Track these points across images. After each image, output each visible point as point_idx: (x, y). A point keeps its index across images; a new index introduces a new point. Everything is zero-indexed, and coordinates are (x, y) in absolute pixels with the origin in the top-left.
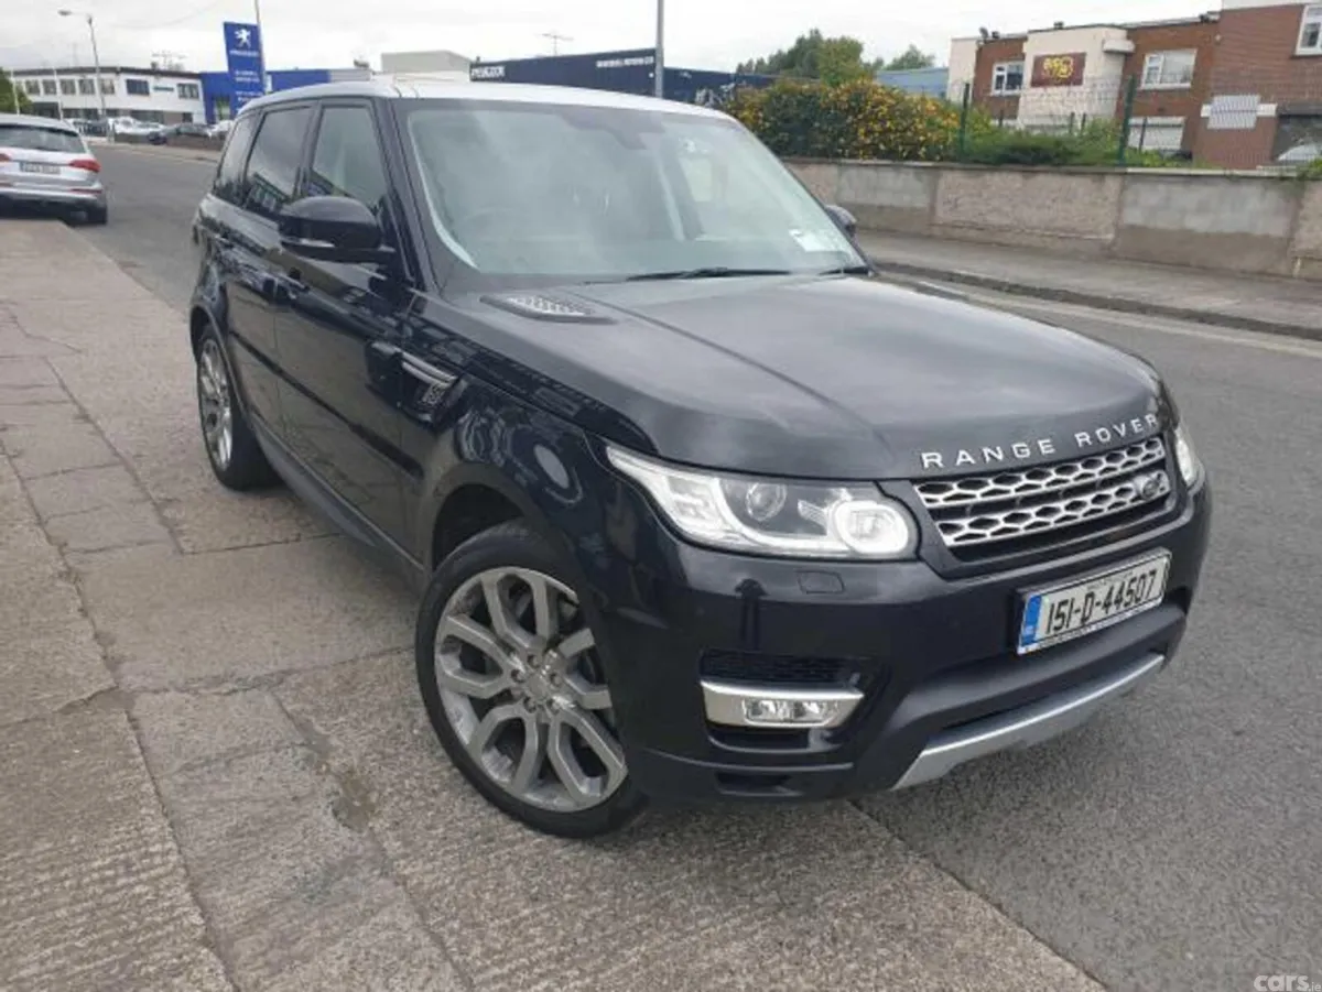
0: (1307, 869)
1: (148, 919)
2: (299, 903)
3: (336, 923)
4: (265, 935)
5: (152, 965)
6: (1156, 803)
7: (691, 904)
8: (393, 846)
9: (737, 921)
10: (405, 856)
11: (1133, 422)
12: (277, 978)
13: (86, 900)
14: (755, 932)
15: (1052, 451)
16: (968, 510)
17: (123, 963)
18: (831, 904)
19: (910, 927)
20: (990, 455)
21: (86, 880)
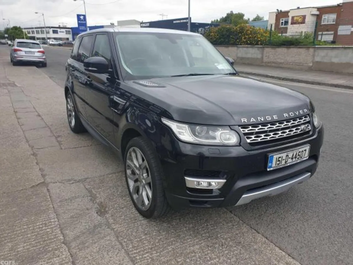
0: (351, 230)
1: (50, 237)
2: (87, 234)
3: (96, 239)
4: (78, 242)
5: (50, 248)
6: (311, 212)
7: (186, 236)
8: (111, 221)
9: (198, 240)
10: (114, 223)
11: (300, 111)
12: (81, 251)
13: (35, 233)
14: (202, 243)
15: (277, 118)
16: (254, 133)
17: (44, 247)
18: (222, 236)
19: (242, 242)
20: (260, 119)
21: (35, 228)
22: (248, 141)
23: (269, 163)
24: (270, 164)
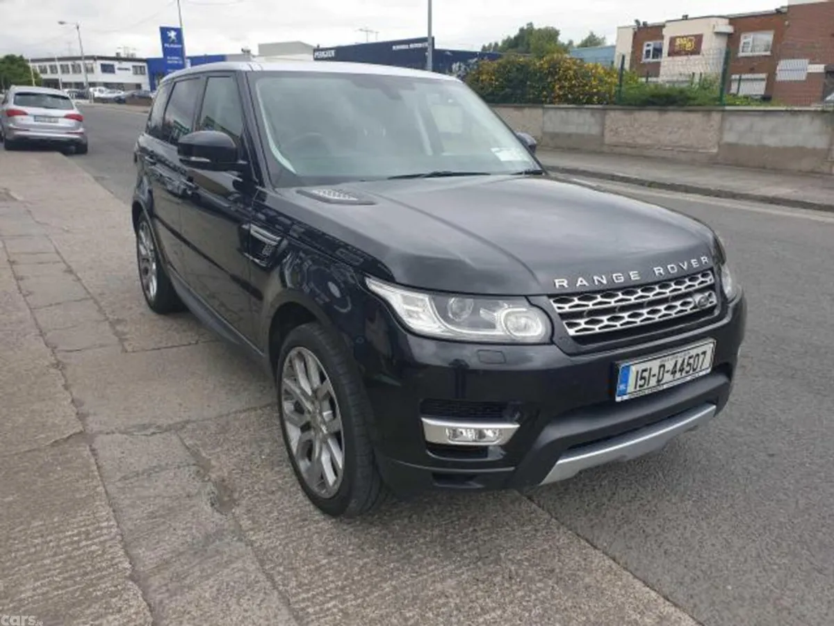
1: (98, 565)
2: (188, 556)
3: (210, 567)
4: (167, 574)
5: (99, 590)
6: (716, 497)
7: (425, 557)
8: (246, 523)
9: (452, 567)
10: (253, 529)
11: (692, 261)
12: (174, 598)
13: (62, 554)
14: (463, 573)
15: (638, 278)
17: (83, 589)
18: (510, 557)
19: (557, 571)
20: (599, 281)
22: (572, 332)
23: (621, 383)
24: (621, 387)
